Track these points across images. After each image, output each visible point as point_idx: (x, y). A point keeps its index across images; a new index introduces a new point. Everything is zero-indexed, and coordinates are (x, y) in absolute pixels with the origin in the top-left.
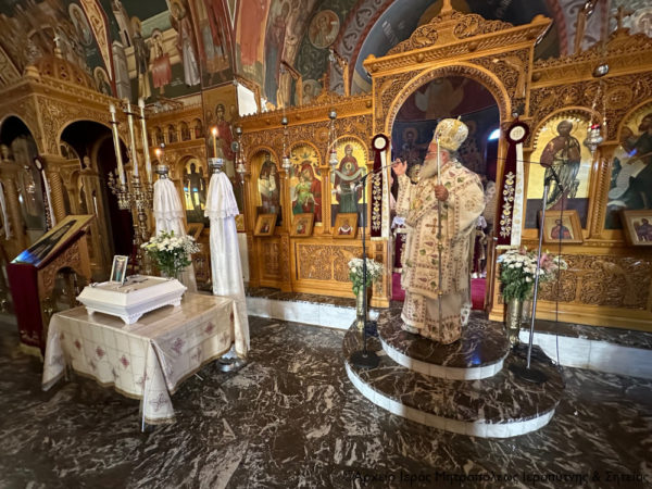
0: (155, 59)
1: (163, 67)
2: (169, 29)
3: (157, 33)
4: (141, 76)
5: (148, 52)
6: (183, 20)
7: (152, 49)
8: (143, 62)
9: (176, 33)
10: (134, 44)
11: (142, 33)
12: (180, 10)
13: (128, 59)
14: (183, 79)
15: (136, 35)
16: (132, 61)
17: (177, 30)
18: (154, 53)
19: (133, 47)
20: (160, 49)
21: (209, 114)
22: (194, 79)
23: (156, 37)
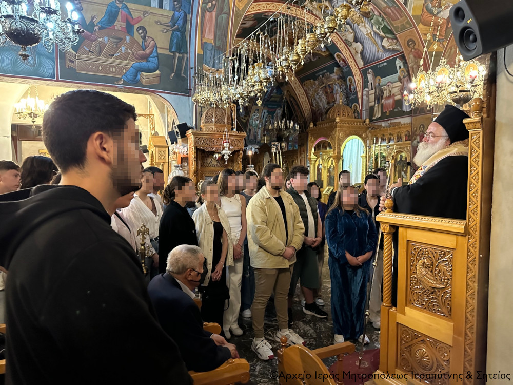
0: (387, 97)
1: (391, 101)
2: (397, 82)
3: (390, 84)
4: (376, 105)
5: (382, 92)
6: (406, 78)
7: (385, 92)
8: (379, 98)
9: (401, 84)
10: (375, 89)
11: (381, 84)
12: (405, 73)
13: (370, 96)
14: (401, 107)
15: (377, 84)
16: (372, 97)
17: (401, 83)
18: (386, 94)
19: (374, 90)
20: (390, 91)
21: (415, 129)
22: (408, 108)
23: (388, 86)
